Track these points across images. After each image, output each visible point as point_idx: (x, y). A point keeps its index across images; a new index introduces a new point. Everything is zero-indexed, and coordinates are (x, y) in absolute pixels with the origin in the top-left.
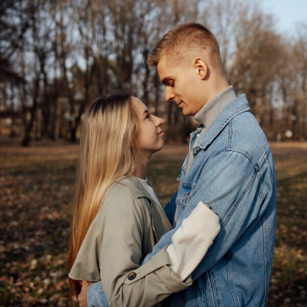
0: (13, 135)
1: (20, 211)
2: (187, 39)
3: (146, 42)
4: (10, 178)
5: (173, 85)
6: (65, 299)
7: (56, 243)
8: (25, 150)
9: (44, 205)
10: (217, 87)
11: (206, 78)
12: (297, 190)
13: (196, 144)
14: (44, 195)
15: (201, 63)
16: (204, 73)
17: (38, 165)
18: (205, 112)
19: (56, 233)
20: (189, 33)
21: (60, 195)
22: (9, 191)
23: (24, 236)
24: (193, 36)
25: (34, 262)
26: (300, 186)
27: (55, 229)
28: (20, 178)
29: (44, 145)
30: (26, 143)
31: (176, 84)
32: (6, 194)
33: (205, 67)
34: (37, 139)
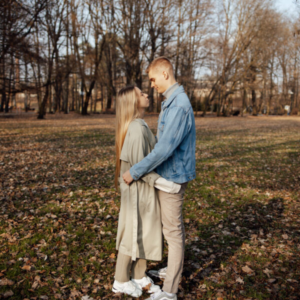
0: (27, 108)
1: (52, 165)
2: (161, 64)
3: (152, 21)
4: (37, 144)
5: (154, 81)
6: (95, 210)
7: (84, 184)
8: (42, 122)
9: (70, 162)
10: (172, 82)
11: (167, 79)
12: (277, 154)
13: (164, 106)
14: (68, 156)
15: (165, 73)
16: (166, 77)
17: (56, 134)
18: (167, 93)
19: (82, 178)
20: (162, 62)
21: (80, 156)
22: (39, 153)
23: (60, 181)
24: (162, 63)
25: (71, 193)
26: (279, 151)
27: (82, 176)
28: (44, 143)
29: (58, 118)
30: (41, 116)
31: (156, 81)
32: (37, 155)
33: (167, 75)
34: (51, 113)
